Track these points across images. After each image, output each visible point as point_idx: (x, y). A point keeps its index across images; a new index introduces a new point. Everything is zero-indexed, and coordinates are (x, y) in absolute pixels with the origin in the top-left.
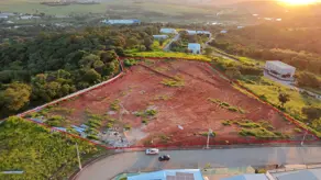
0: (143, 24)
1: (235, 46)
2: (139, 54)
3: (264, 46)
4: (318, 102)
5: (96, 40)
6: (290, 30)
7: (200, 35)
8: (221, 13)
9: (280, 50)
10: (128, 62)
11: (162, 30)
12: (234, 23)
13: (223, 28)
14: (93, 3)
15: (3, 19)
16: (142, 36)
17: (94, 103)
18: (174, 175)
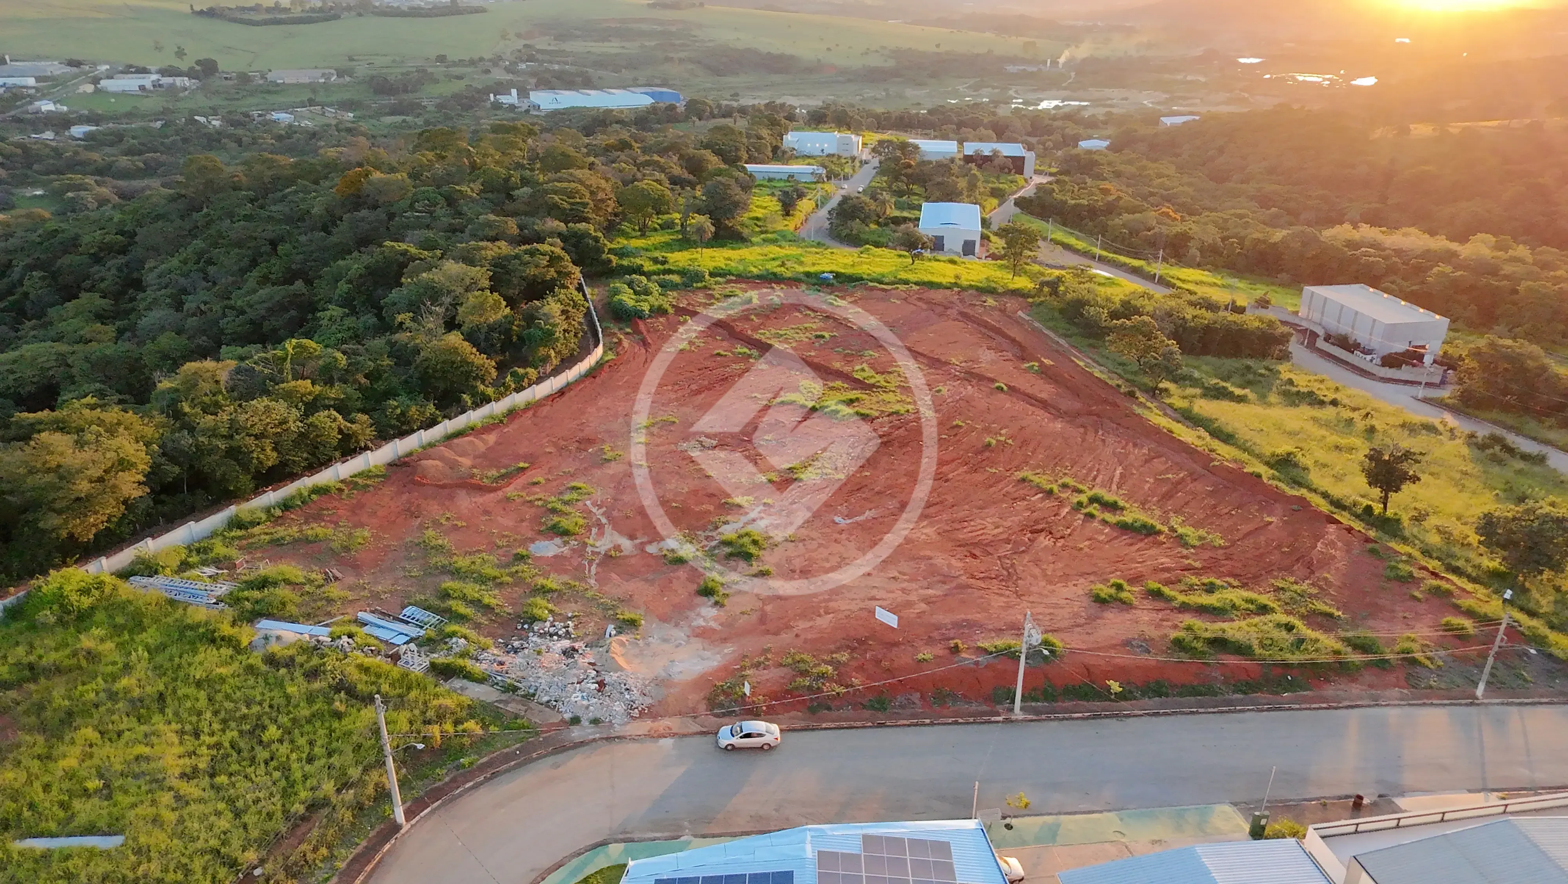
0: (695, 109)
1: (1151, 216)
2: (680, 258)
3: (1293, 216)
4: (1558, 483)
5: (470, 189)
6: (1421, 130)
7: (981, 161)
8: (1083, 51)
9: (1367, 232)
10: (627, 298)
11: (791, 139)
12: (1147, 100)
13: (1092, 125)
14: (453, 10)
15: (16, 96)
16: (695, 167)
17: (465, 502)
18: (855, 847)
